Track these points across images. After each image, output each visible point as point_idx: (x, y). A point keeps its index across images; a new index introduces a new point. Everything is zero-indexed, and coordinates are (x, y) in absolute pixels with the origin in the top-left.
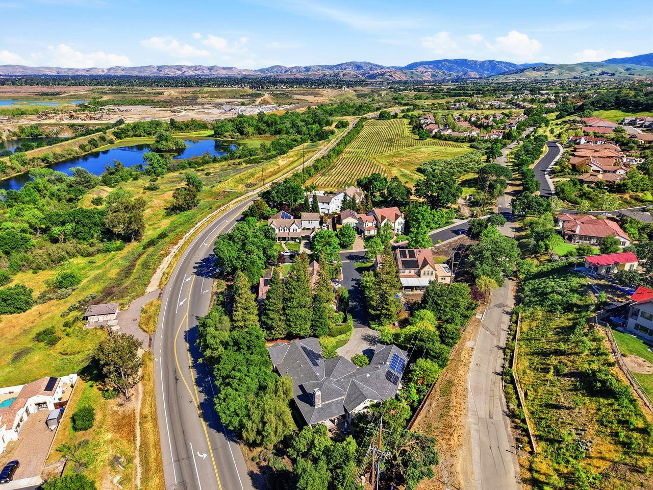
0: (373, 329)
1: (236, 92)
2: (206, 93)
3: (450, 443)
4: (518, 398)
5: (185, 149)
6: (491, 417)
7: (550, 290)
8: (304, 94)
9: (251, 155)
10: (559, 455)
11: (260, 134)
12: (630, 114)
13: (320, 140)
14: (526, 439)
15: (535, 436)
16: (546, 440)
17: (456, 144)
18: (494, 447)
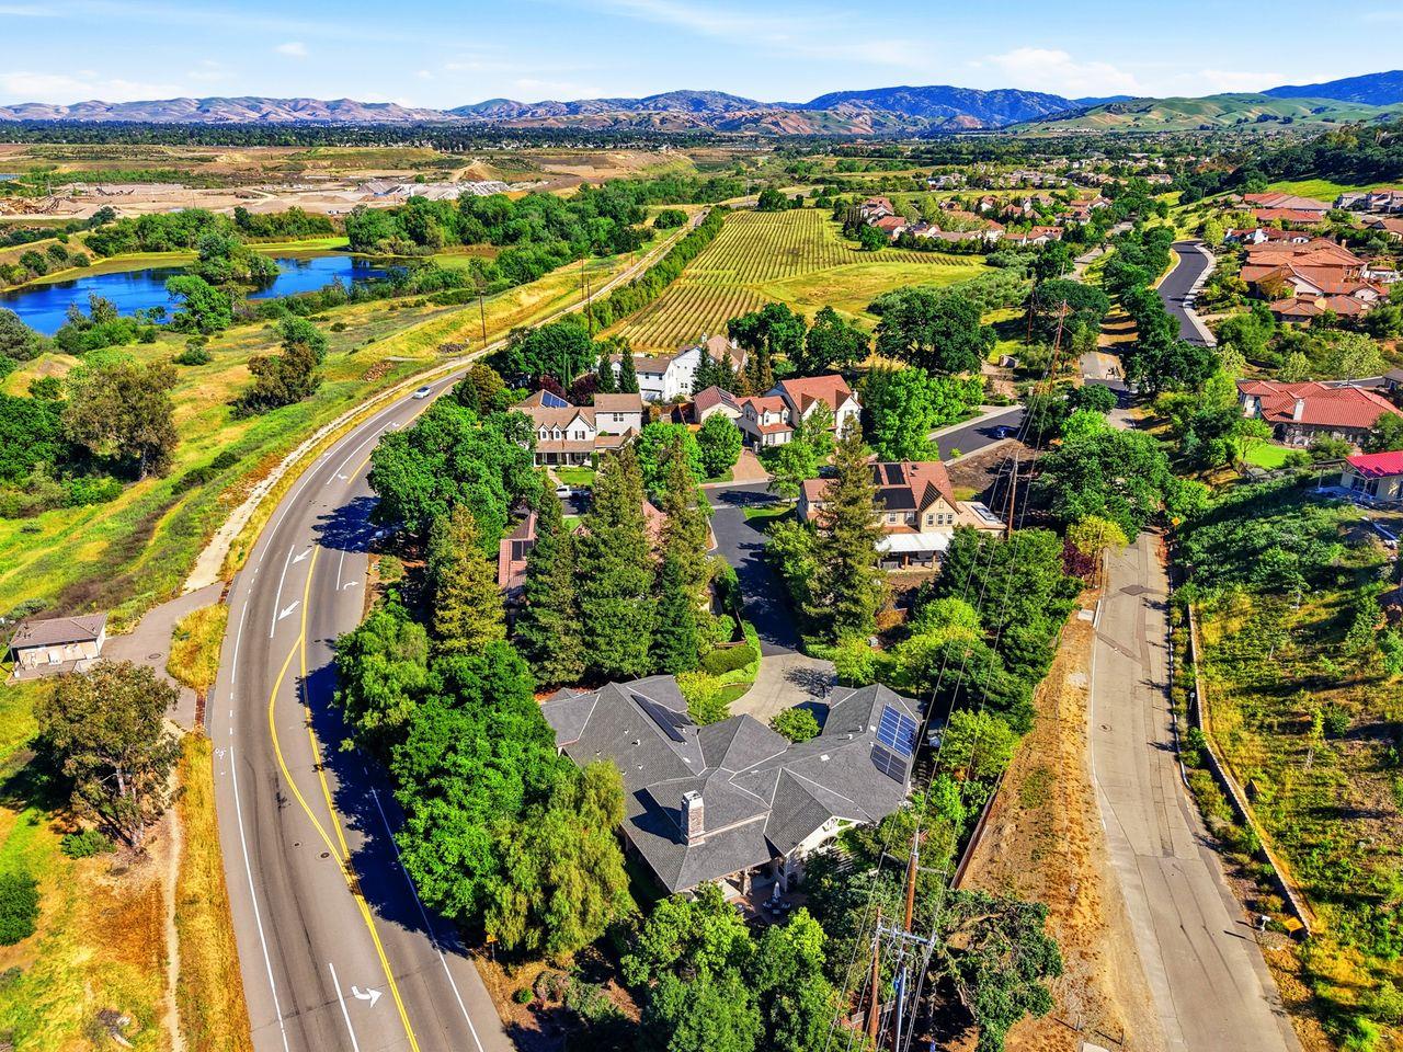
0: (814, 656)
1: (400, 156)
2: (325, 157)
3: (1073, 922)
4: (1230, 800)
5: (275, 277)
6: (1168, 853)
7: (1263, 542)
8: (568, 163)
9: (447, 285)
10: (1379, 934)
11: (467, 242)
12: (1351, 187)
13: (619, 252)
14: (1277, 901)
15: (1297, 891)
16: (1335, 898)
17: (953, 258)
18: (1194, 930)
